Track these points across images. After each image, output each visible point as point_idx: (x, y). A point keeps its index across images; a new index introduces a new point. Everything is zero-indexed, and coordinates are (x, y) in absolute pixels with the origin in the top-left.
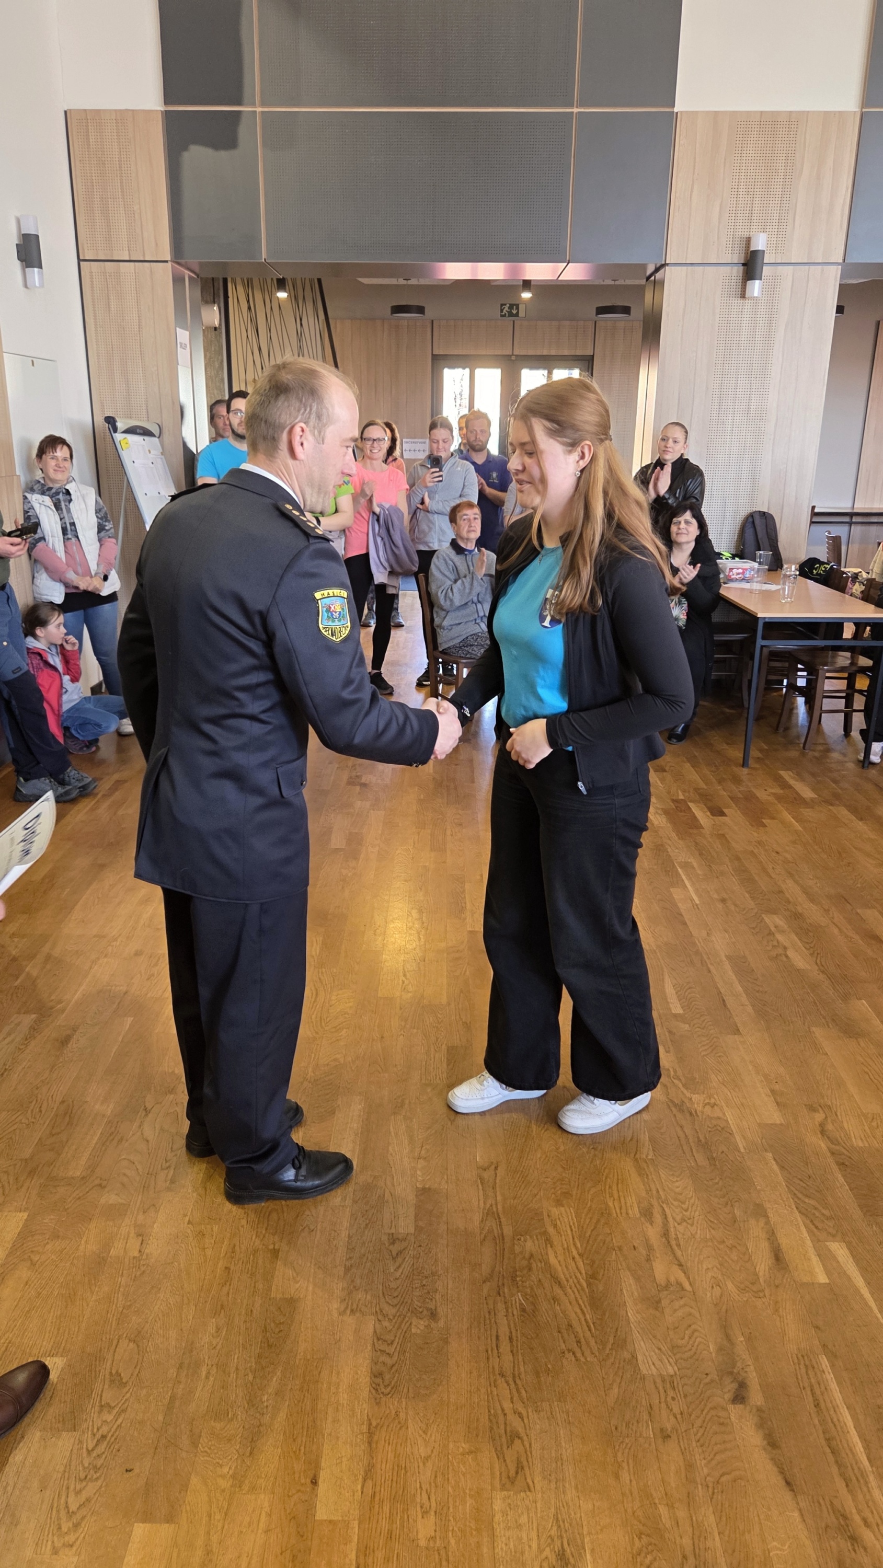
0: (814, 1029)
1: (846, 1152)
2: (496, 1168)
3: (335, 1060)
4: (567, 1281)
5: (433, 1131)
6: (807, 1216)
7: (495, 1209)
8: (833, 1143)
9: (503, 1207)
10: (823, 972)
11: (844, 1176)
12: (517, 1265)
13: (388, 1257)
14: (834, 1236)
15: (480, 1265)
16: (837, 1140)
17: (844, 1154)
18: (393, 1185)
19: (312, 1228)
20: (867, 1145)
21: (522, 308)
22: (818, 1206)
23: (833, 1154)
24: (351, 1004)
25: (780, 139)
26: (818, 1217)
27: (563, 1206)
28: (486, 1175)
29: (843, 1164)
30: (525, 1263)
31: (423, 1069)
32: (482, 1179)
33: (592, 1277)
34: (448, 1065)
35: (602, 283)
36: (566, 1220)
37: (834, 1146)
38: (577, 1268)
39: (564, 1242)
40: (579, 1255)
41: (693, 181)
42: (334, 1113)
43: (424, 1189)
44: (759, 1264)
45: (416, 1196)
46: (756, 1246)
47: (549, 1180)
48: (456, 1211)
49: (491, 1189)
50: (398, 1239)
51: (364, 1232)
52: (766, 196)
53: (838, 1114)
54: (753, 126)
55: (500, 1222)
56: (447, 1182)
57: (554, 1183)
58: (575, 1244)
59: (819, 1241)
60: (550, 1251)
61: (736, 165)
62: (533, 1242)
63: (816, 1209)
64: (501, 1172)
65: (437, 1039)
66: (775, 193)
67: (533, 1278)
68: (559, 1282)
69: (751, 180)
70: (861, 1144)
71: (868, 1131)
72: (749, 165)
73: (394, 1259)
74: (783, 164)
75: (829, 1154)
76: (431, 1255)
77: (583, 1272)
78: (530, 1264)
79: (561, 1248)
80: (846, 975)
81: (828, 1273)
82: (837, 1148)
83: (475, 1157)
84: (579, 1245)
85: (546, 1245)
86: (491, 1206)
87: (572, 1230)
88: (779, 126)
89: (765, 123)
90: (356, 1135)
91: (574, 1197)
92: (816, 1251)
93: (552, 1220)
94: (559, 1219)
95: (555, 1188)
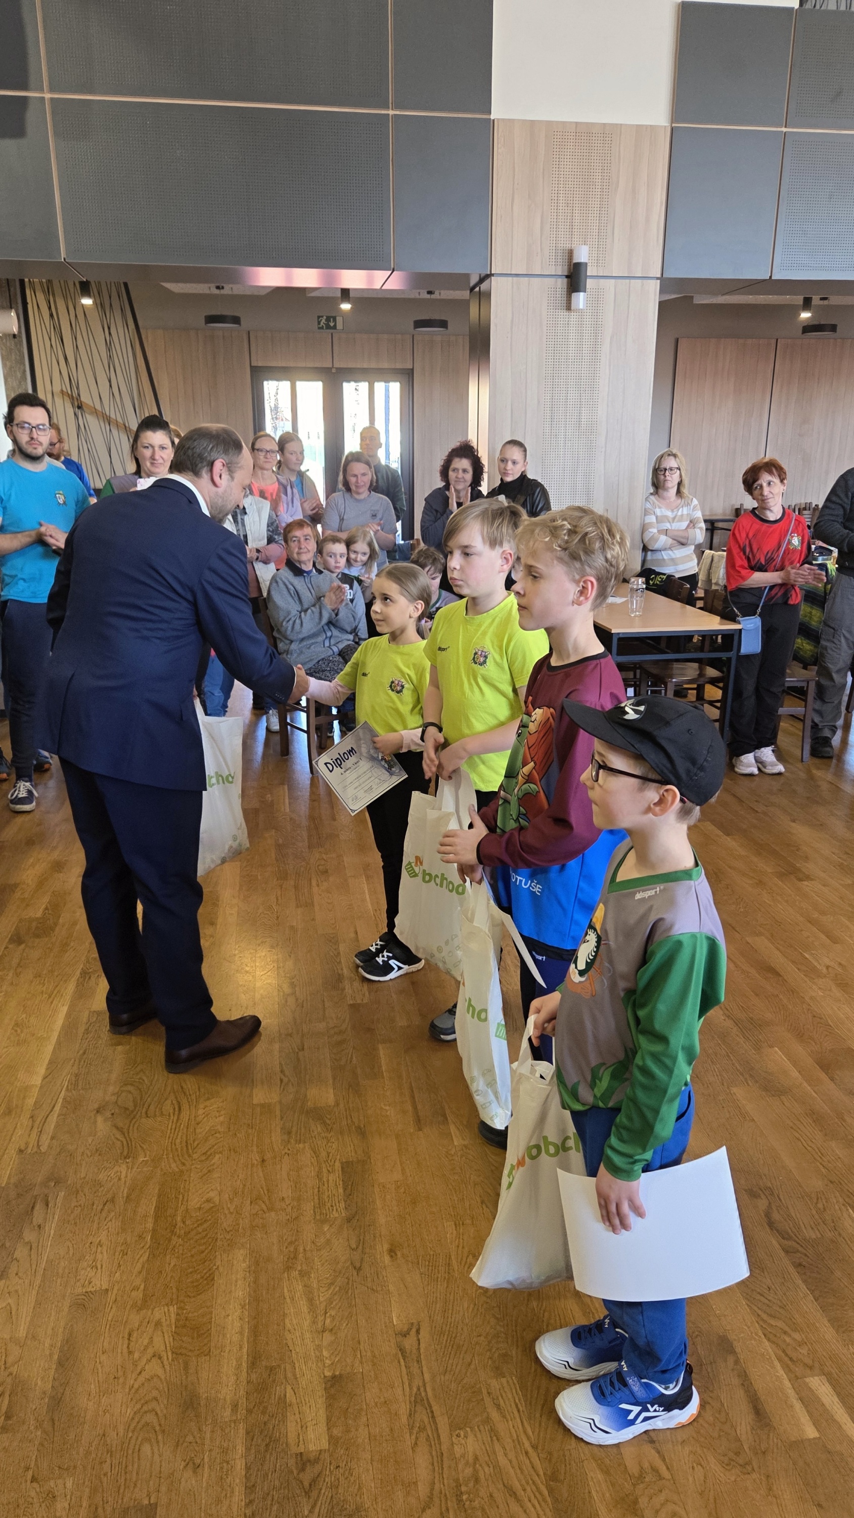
0: (734, 1090)
1: (800, 1249)
2: (418, 1332)
3: (208, 1201)
4: (524, 1490)
5: (337, 1288)
6: (778, 1345)
7: (423, 1394)
8: (783, 1238)
9: (434, 1389)
10: (728, 1017)
11: (805, 1281)
12: (461, 1475)
13: (298, 1492)
14: (811, 1368)
15: (415, 1483)
16: (788, 1234)
17: (798, 1251)
18: (296, 1378)
19: (198, 1461)
20: (819, 1236)
21: (339, 320)
22: (787, 1329)
23: (787, 1252)
24: (221, 1118)
25: (596, 151)
26: (788, 1345)
27: (504, 1377)
28: (409, 1343)
29: (800, 1265)
30: (469, 1471)
31: (316, 1198)
32: (402, 1351)
33: (553, 1477)
34: (345, 1190)
35: (418, 297)
36: (510, 1396)
37: (786, 1242)
38: (533, 1467)
39: (513, 1431)
40: (535, 1447)
41: (513, 191)
42: (213, 1279)
43: (334, 1377)
44: (738, 1424)
45: (325, 1389)
46: (731, 1398)
47: (482, 1338)
48: (376, 1404)
49: (415, 1364)
50: (309, 1461)
51: (265, 1457)
52: (585, 209)
53: (781, 1197)
54: (569, 137)
55: (432, 1412)
56: (361, 1362)
57: (489, 1342)
58: (525, 1432)
59: (797, 1378)
60: (497, 1447)
61: (554, 176)
62: (476, 1436)
63: (785, 1333)
64: (424, 1334)
65: (328, 1154)
66: (593, 206)
67: (483, 1492)
68: (514, 1493)
69: (569, 192)
70: (814, 1236)
71: (817, 1217)
72: (568, 176)
73: (307, 1493)
74: (600, 177)
75: (782, 1254)
76: (352, 1479)
77: (541, 1473)
78: (476, 1471)
79: (510, 1440)
80: (752, 1019)
81: (816, 1424)
82: (790, 1243)
83: (391, 1319)
84: (531, 1433)
85: (492, 1440)
86: (419, 1389)
87: (519, 1411)
88: (594, 138)
89: (580, 134)
90: (243, 1307)
91: (514, 1359)
92: (798, 1394)
93: (493, 1399)
94: (502, 1397)
95: (490, 1350)
